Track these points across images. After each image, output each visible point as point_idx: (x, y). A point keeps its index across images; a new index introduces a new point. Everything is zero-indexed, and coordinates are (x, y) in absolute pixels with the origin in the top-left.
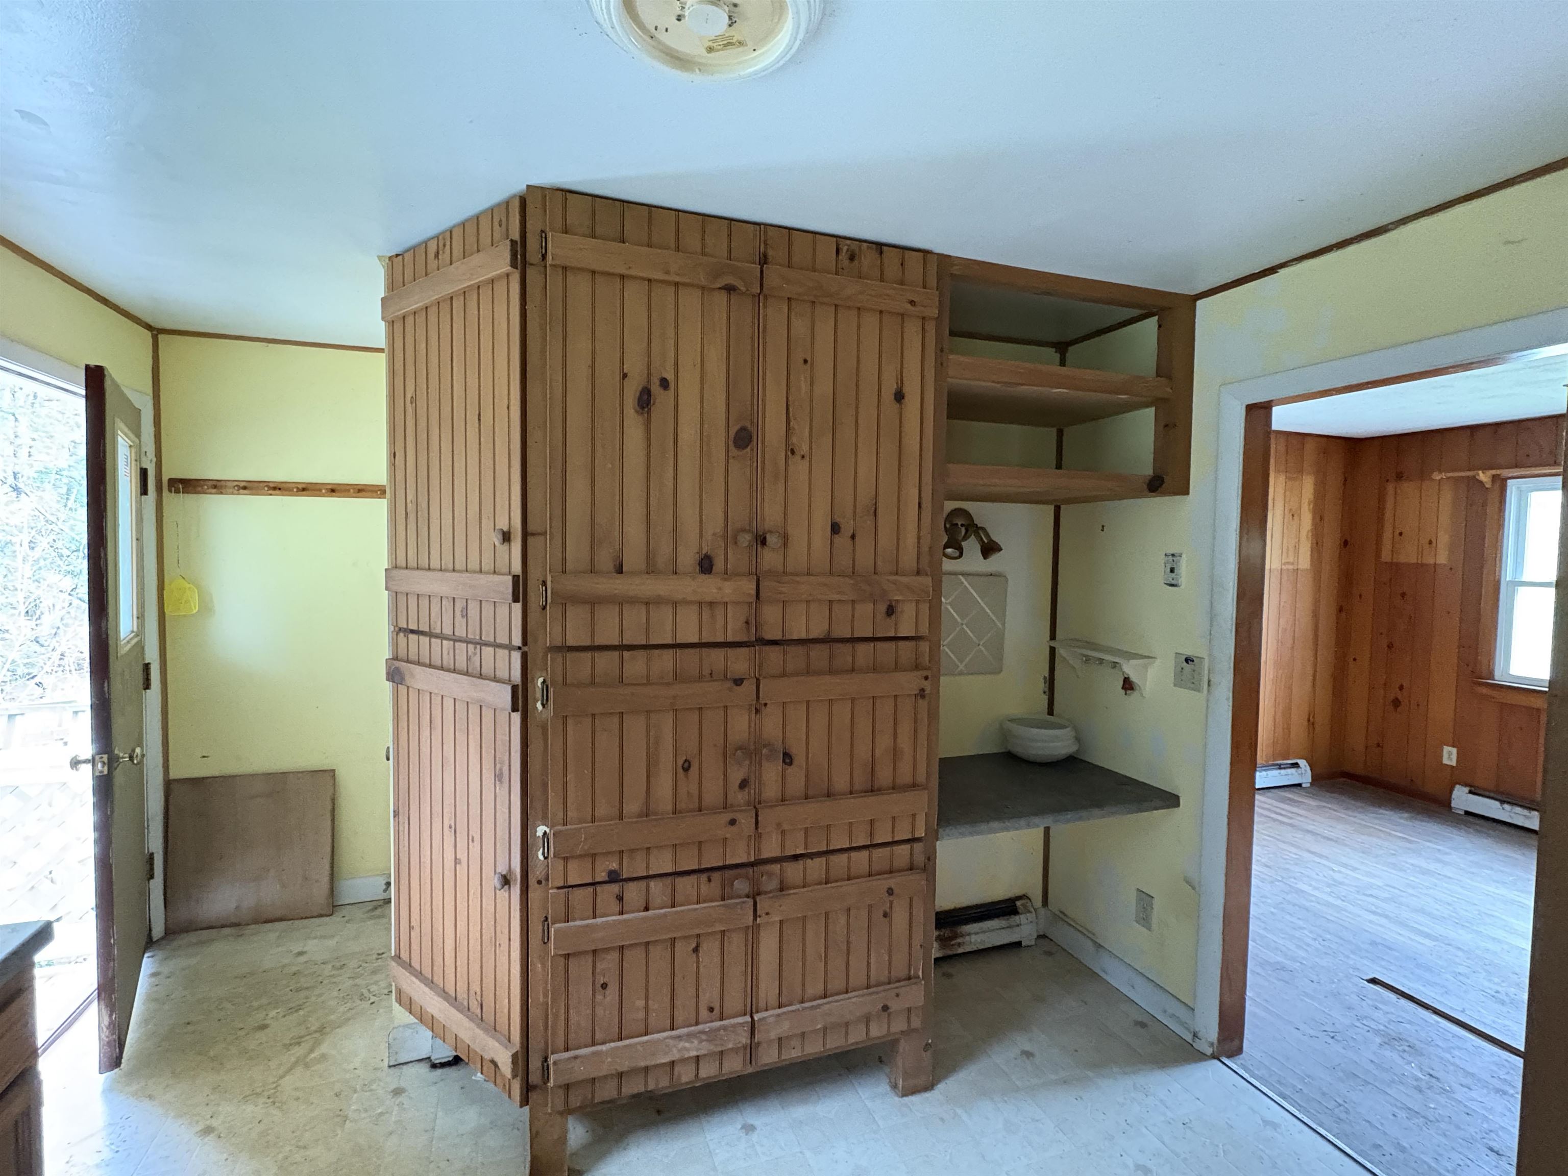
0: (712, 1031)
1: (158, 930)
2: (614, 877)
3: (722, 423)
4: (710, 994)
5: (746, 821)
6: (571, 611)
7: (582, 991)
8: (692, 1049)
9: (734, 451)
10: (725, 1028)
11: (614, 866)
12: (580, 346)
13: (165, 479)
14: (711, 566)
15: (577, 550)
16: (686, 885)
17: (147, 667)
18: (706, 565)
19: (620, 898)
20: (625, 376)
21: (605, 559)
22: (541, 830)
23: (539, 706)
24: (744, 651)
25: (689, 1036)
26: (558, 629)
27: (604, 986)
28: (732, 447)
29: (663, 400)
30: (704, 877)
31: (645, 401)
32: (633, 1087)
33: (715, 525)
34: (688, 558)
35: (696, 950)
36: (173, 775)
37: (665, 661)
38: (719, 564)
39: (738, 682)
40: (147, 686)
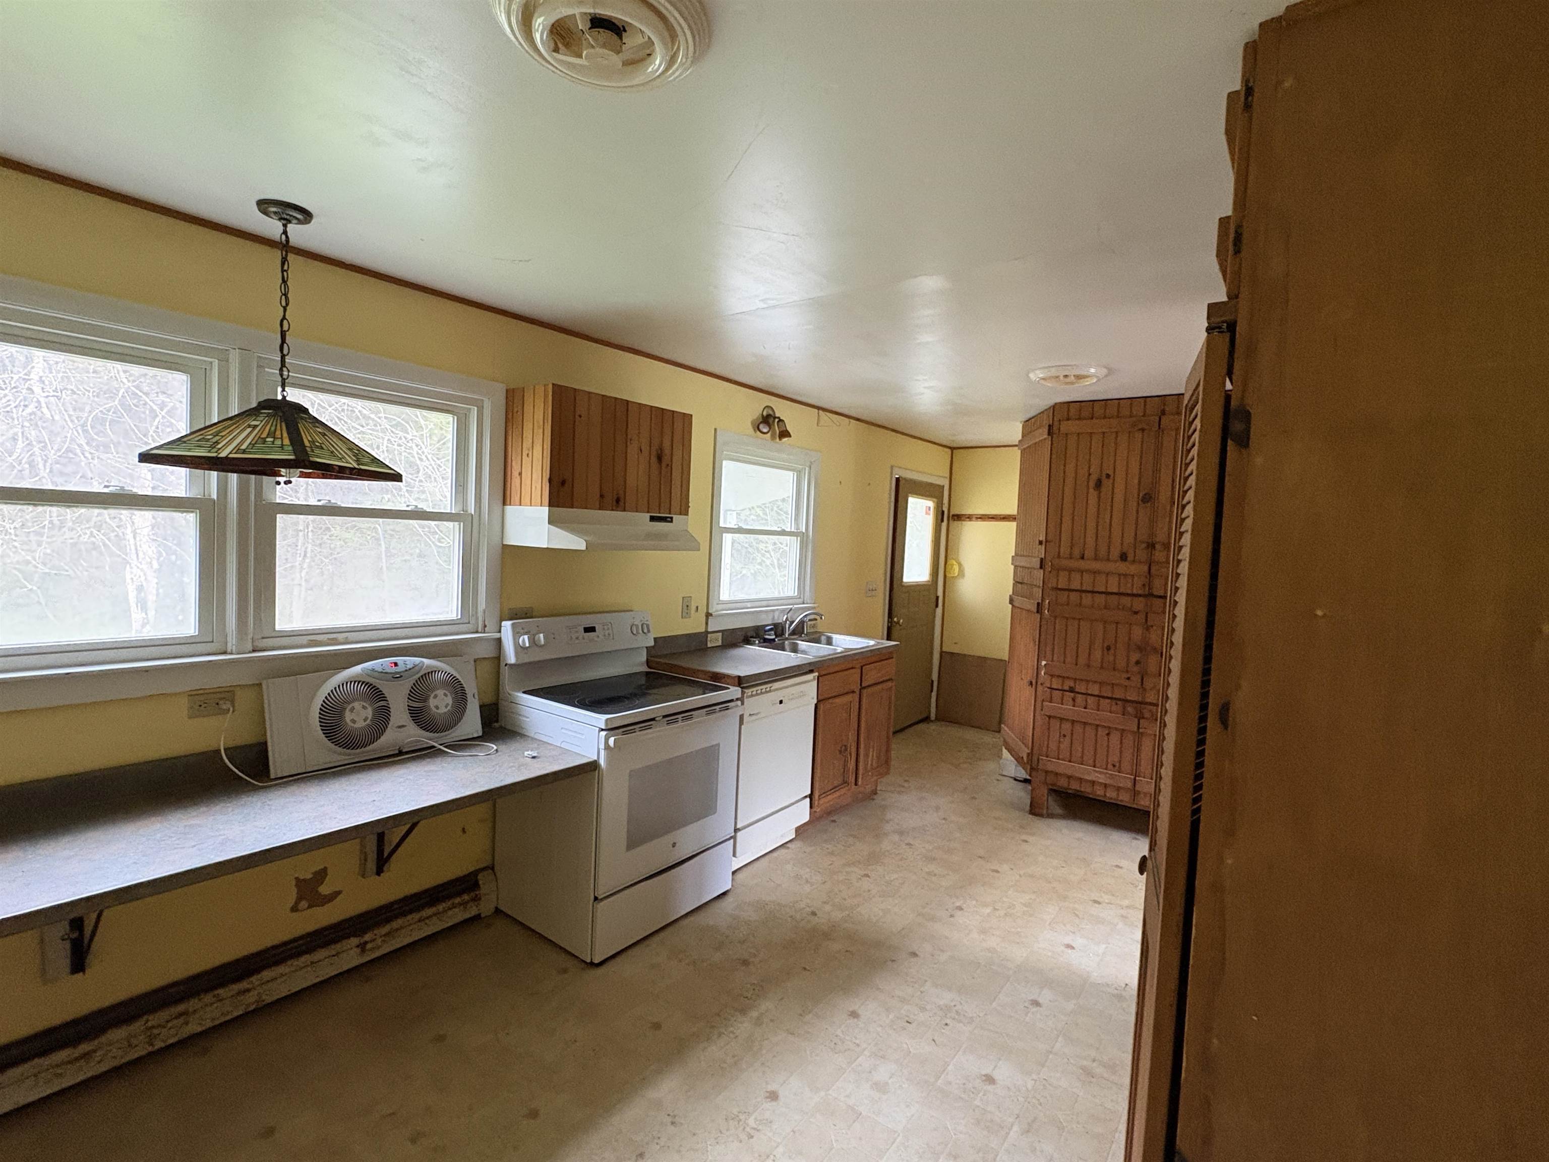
0: (1112, 774)
1: (933, 716)
2: (1072, 690)
3: (1135, 492)
4: (1114, 758)
5: (1136, 679)
6: (1061, 573)
7: (1055, 736)
8: (1102, 779)
9: (1142, 505)
10: (1119, 776)
11: (1072, 684)
12: (1070, 467)
13: (951, 514)
14: (1126, 557)
15: (1065, 550)
16: (1105, 703)
17: (937, 598)
18: (1123, 557)
19: (1074, 700)
20: (1090, 474)
21: (1077, 552)
22: (1044, 663)
23: (1046, 611)
24: (1141, 599)
25: (1101, 773)
26: (1055, 580)
27: (1064, 736)
28: (1140, 502)
29: (1107, 483)
30: (1114, 702)
31: (1099, 484)
32: (1075, 786)
33: (1129, 539)
34: (1115, 553)
35: (1108, 734)
36: (944, 649)
37: (1100, 599)
38: (1130, 557)
39: (1136, 613)
40: (937, 606)
